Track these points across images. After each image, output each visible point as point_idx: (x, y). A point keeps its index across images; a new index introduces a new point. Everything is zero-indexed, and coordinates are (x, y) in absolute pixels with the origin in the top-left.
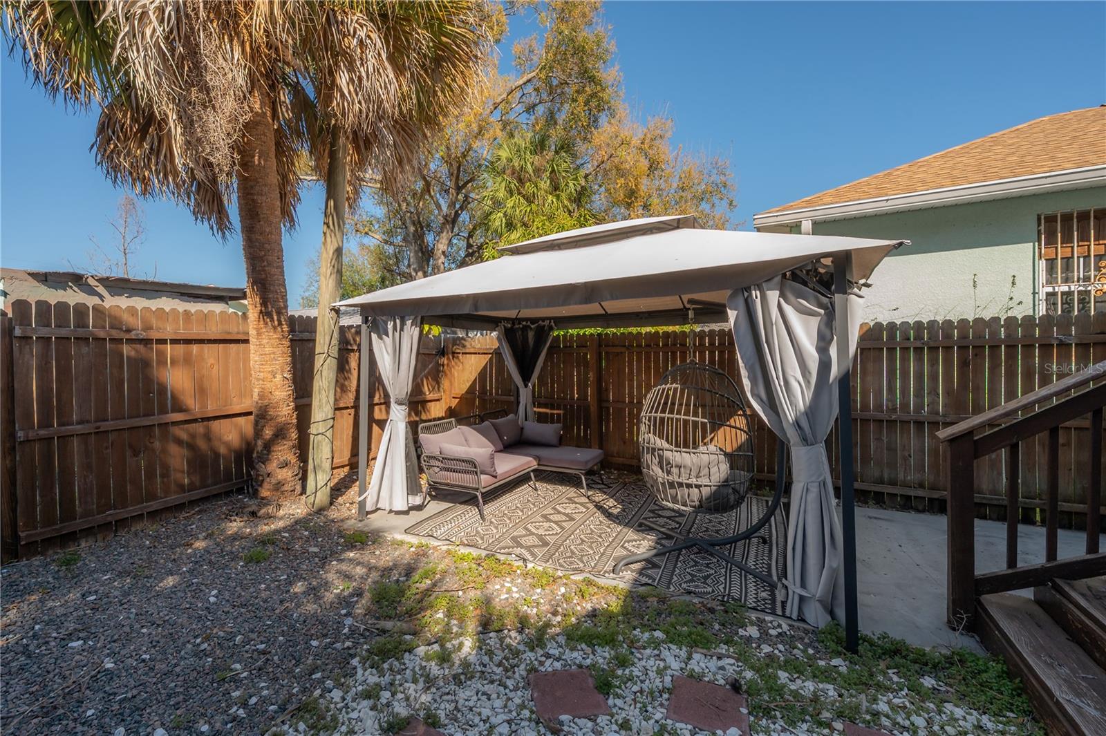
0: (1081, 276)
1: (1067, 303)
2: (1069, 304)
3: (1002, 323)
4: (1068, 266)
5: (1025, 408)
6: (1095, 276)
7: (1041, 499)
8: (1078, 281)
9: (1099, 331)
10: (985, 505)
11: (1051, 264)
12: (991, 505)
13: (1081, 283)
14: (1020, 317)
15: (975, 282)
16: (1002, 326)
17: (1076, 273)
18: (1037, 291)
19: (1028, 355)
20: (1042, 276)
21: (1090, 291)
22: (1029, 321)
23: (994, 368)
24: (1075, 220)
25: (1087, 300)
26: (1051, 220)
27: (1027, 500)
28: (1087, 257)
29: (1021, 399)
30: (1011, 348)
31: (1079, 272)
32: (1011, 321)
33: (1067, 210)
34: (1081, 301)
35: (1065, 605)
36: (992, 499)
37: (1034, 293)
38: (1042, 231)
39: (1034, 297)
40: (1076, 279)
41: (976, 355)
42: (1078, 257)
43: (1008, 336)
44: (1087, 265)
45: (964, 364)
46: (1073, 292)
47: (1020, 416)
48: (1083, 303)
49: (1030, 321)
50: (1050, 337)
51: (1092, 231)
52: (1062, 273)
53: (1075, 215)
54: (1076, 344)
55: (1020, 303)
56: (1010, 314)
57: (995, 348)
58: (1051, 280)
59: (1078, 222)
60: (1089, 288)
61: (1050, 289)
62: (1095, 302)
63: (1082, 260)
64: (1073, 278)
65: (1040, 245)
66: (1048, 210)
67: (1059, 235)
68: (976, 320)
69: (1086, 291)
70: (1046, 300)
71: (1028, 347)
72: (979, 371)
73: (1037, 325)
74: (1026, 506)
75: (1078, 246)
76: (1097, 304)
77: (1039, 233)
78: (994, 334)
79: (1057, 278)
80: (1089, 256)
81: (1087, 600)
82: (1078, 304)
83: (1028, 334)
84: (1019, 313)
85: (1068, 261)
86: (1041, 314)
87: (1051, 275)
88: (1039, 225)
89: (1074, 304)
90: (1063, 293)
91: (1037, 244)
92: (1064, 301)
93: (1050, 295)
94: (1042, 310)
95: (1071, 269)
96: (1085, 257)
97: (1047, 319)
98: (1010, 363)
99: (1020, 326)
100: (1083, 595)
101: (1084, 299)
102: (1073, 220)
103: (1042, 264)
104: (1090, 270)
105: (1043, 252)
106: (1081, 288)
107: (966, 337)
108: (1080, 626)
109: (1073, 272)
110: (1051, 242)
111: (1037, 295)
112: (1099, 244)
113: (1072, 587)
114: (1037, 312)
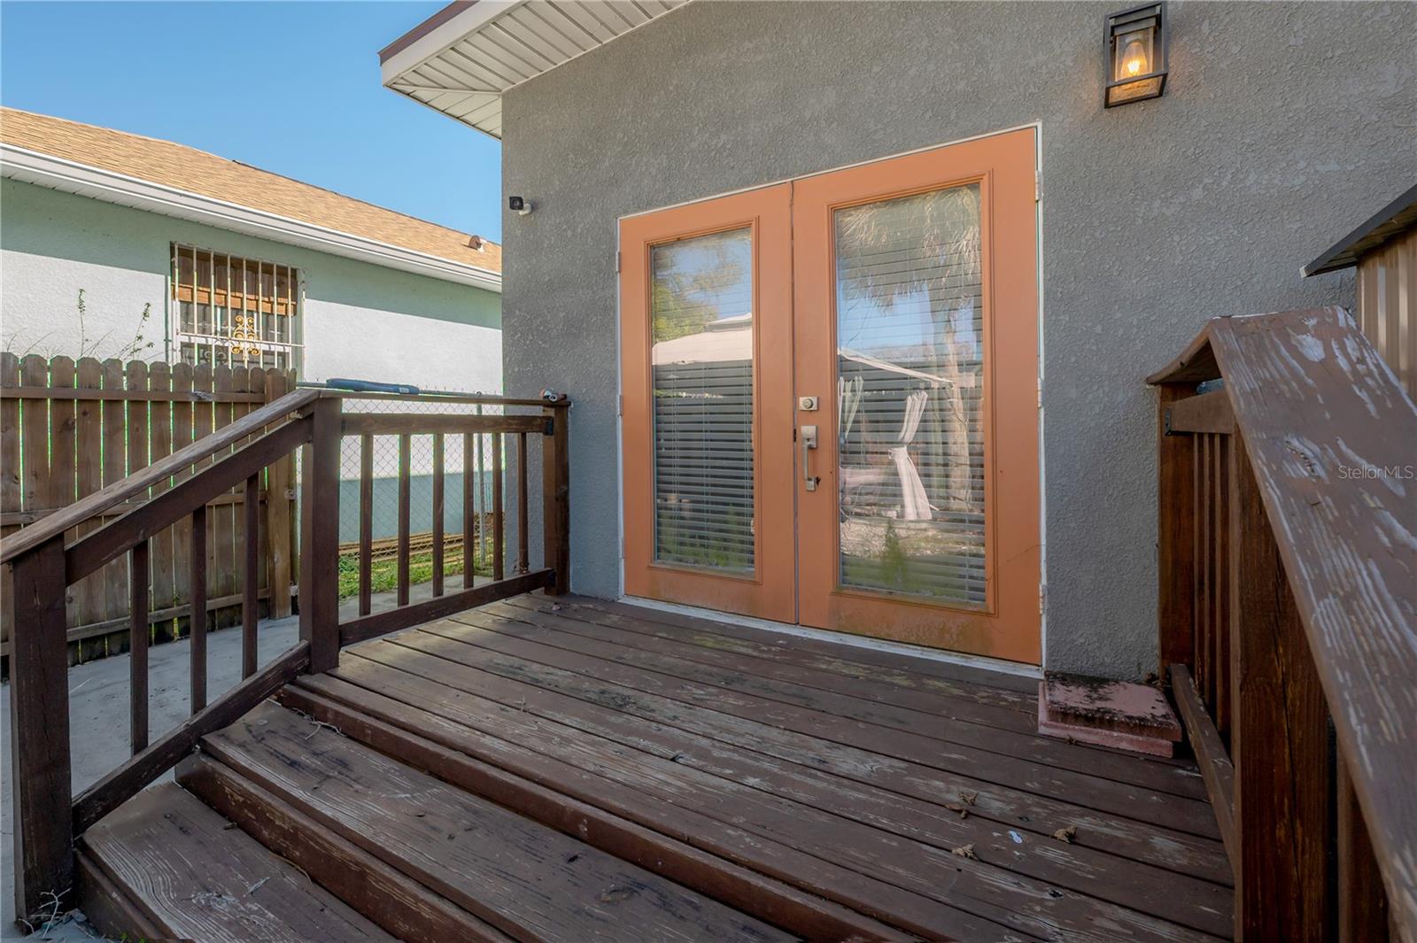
0: (219, 329)
1: (204, 358)
2: (206, 360)
3: (124, 369)
4: (204, 317)
5: (156, 481)
6: (232, 332)
7: (178, 605)
8: (216, 334)
9: (239, 389)
10: (102, 637)
11: (187, 305)
12: (109, 635)
13: (218, 337)
14: (148, 363)
15: (81, 302)
16: (124, 374)
17: (213, 325)
18: (170, 338)
19: (160, 418)
20: (177, 322)
21: (227, 347)
22: (160, 370)
23: (113, 433)
24: (212, 262)
25: (225, 358)
26: (186, 253)
27: (162, 612)
28: (224, 308)
29: (153, 469)
30: (138, 404)
31: (216, 324)
32: (136, 368)
33: (204, 247)
34: (219, 358)
35: (220, 774)
36: (112, 625)
37: (167, 340)
38: (176, 265)
39: (167, 345)
40: (213, 331)
41: (85, 414)
42: (216, 306)
43: (132, 388)
44: (224, 318)
45: (64, 427)
46: (211, 346)
47: (151, 495)
48: (221, 361)
49: (162, 369)
50: (187, 392)
51: (229, 279)
52: (198, 322)
53: (212, 256)
54: (217, 403)
55: (150, 345)
56: (136, 357)
57: (113, 403)
58: (186, 327)
59: (215, 266)
60: (226, 345)
61: (186, 339)
62: (233, 361)
63: (219, 310)
64: (211, 330)
65: (173, 280)
66: (183, 240)
67: (195, 273)
68: (83, 361)
69: (223, 347)
70: (181, 351)
71: (160, 404)
72: (89, 437)
73: (171, 376)
74: (160, 620)
75: (215, 293)
76: (234, 363)
77: (172, 264)
78: (112, 384)
79: (193, 326)
80: (226, 307)
81: (248, 751)
82: (216, 360)
83: (160, 386)
84: (150, 357)
85: (205, 307)
86: (175, 364)
87: (187, 323)
88: (172, 255)
89: (211, 360)
90: (200, 346)
91: (169, 278)
92: (201, 356)
93: (187, 346)
94: (176, 359)
95: (207, 318)
96: (222, 307)
97: (183, 369)
98: (136, 426)
99: (149, 375)
100: (242, 745)
101: (221, 356)
102: (210, 261)
103: (176, 307)
104: (227, 324)
105: (177, 290)
106: (219, 343)
107: (69, 386)
108: (241, 799)
109: (210, 322)
110: (186, 279)
111: (170, 344)
112: (235, 297)
113: (227, 739)
114: (170, 359)
